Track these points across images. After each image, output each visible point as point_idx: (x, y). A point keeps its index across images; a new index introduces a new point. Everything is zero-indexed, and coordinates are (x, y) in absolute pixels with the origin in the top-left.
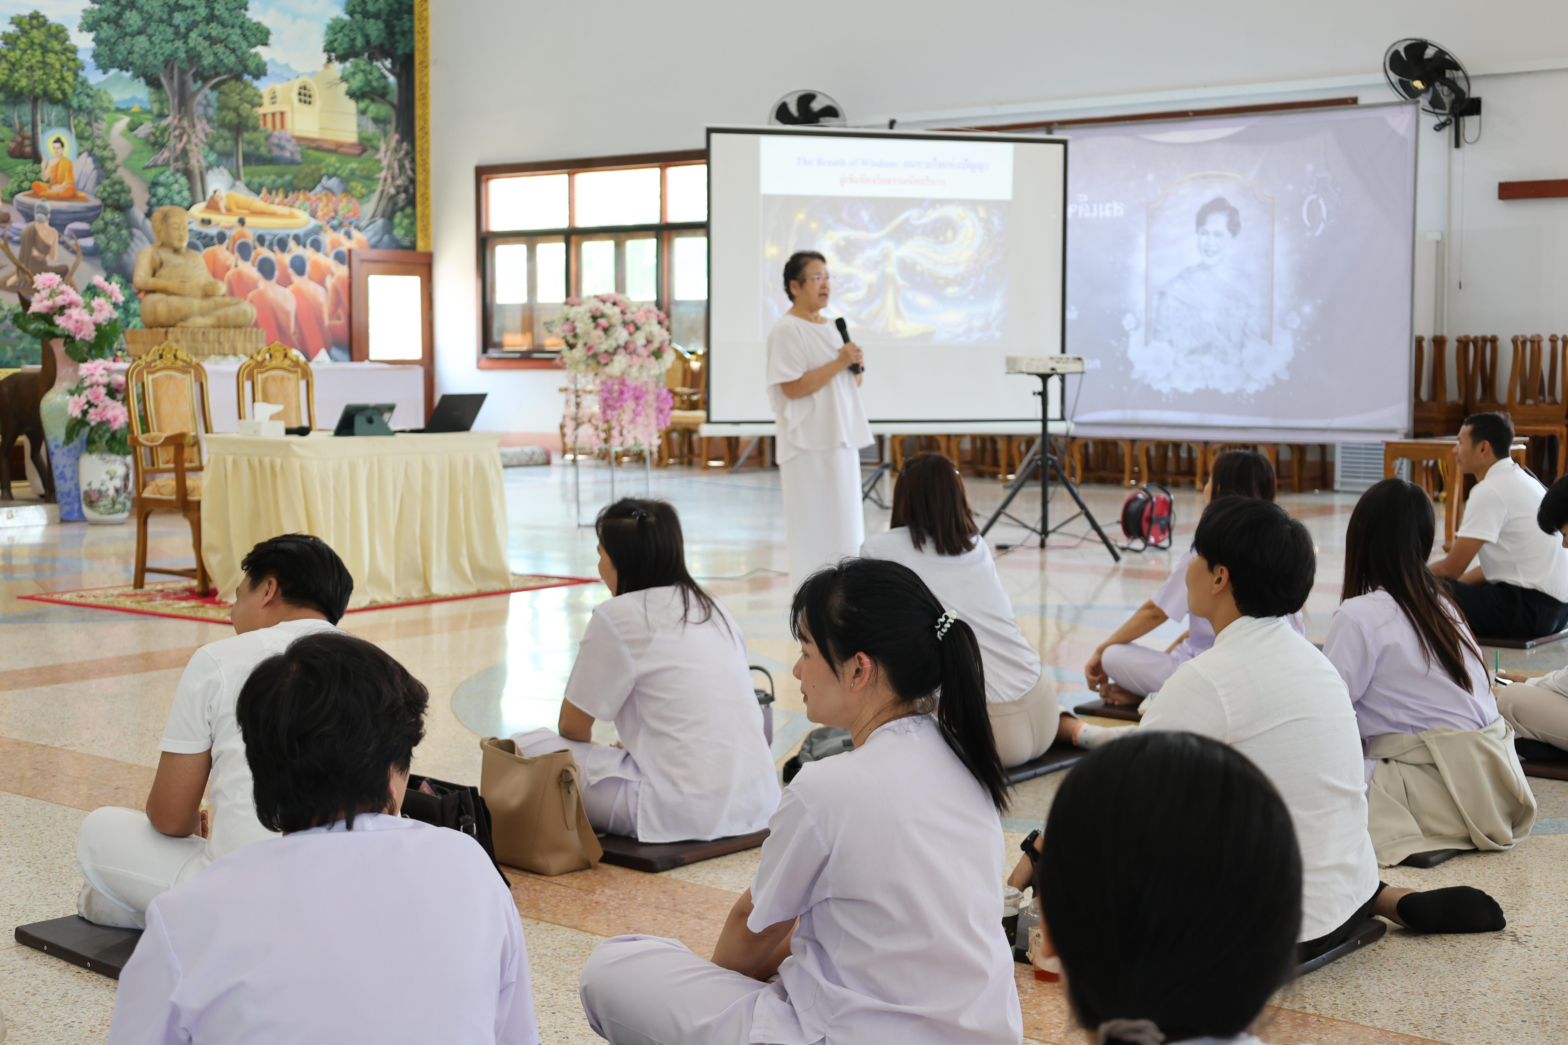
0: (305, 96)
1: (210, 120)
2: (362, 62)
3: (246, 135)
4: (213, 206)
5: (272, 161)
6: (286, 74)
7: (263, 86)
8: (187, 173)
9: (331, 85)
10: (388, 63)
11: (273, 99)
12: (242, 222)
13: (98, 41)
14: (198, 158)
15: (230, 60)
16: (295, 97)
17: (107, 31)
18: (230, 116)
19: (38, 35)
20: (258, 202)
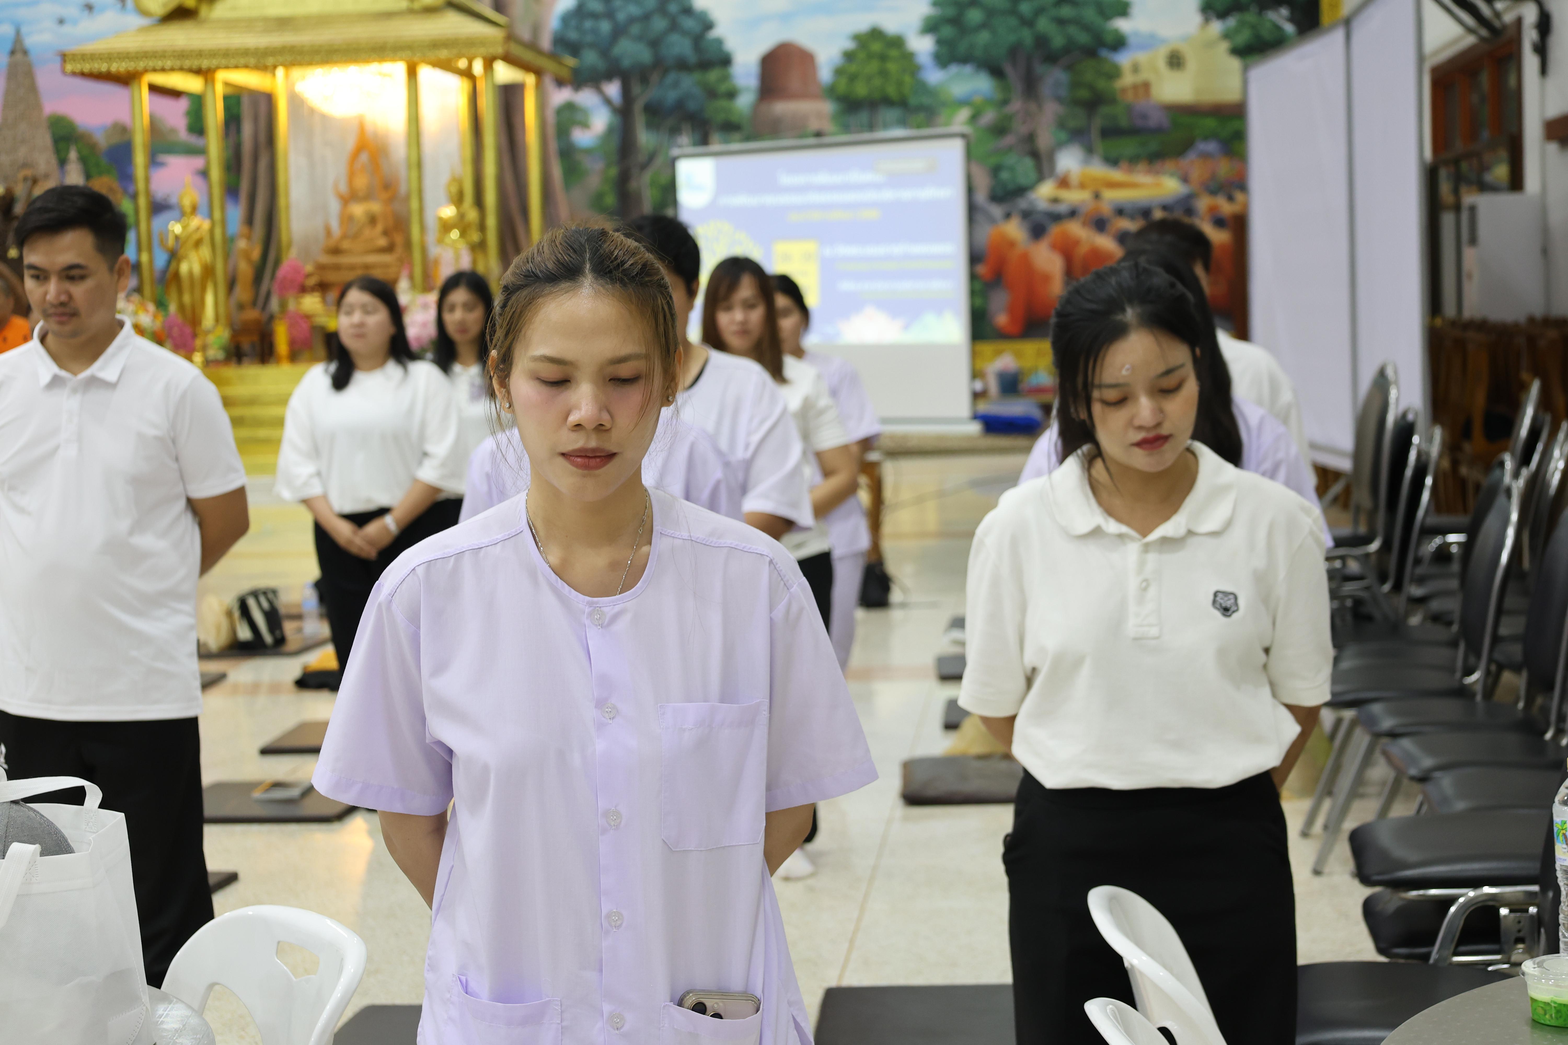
0: (1175, 61)
1: (1059, 99)
2: (1250, 17)
3: (1104, 110)
4: (1064, 183)
5: (1133, 132)
6: (1150, 42)
7: (1124, 60)
8: (1035, 155)
9: (1209, 45)
10: (1284, 12)
11: (1136, 69)
12: (1097, 196)
13: (940, 42)
14: (1045, 139)
15: (1083, 38)
16: (1161, 63)
17: (948, 31)
18: (1084, 94)
19: (876, 47)
20: (1116, 175)
